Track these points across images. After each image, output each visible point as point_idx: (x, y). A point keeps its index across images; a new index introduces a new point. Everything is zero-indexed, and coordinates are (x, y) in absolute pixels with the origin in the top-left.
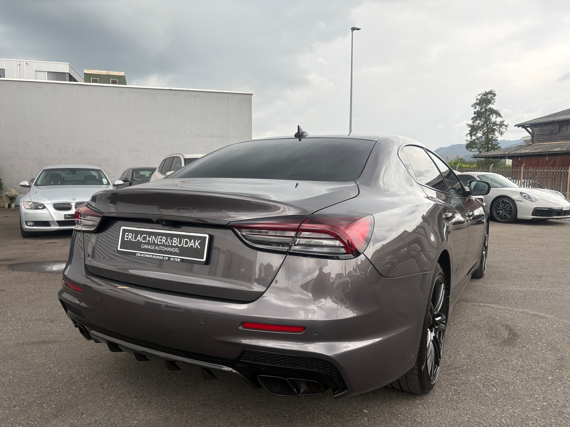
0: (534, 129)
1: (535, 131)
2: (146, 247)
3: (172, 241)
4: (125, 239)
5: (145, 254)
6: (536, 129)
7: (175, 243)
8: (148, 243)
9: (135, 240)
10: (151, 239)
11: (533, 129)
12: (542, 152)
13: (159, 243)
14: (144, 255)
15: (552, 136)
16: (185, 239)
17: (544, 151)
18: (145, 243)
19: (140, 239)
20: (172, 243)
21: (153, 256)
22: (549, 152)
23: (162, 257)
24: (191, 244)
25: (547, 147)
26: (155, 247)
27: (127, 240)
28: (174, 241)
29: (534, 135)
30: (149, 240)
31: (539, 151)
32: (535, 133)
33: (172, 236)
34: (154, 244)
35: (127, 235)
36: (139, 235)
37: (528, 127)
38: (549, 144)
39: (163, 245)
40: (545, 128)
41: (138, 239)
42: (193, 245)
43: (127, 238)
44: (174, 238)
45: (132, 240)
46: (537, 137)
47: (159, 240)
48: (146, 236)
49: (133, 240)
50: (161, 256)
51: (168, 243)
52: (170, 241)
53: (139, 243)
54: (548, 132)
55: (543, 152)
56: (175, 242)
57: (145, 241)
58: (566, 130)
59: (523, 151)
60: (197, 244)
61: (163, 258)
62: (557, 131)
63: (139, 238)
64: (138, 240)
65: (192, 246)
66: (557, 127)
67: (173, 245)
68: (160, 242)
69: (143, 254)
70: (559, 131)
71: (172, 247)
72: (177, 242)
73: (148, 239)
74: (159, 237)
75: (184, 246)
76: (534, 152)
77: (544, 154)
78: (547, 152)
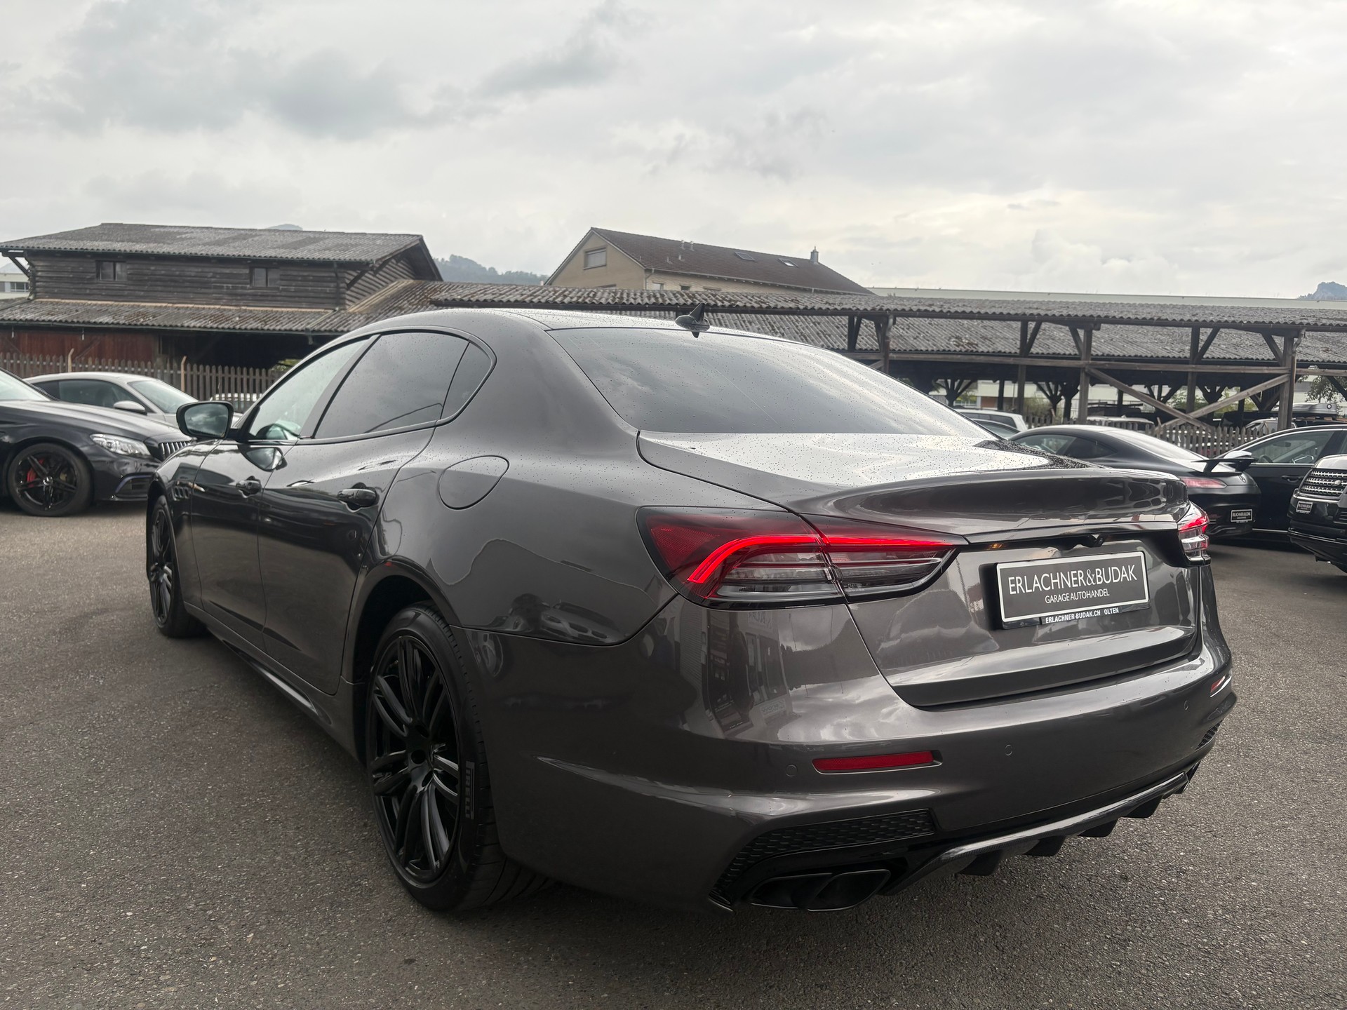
0: (35, 263)
1: (39, 269)
2: (1054, 599)
3: (1095, 576)
4: (1011, 593)
5: (1061, 615)
6: (40, 264)
7: (1100, 580)
8: (1056, 591)
9: (1031, 591)
10: (1058, 581)
11: (33, 262)
12: (70, 321)
13: (1074, 586)
14: (1061, 618)
15: (81, 286)
16: (1113, 568)
17: (75, 320)
18: (1051, 593)
19: (1038, 585)
20: (1095, 581)
21: (1075, 616)
22: (89, 323)
23: (1091, 613)
24: (1123, 576)
25: (77, 311)
26: (1070, 595)
27: (1015, 593)
28: (1097, 576)
29: (37, 279)
30: (1056, 584)
31: (61, 317)
32: (39, 274)
33: (1092, 566)
34: (1067, 590)
35: (1013, 582)
36: (1036, 577)
37: (20, 255)
38: (84, 305)
39: (1083, 588)
40: (62, 264)
41: (1035, 585)
42: (1126, 575)
43: (1014, 589)
44: (1097, 570)
45: (1025, 590)
46: (44, 284)
47: (1073, 579)
48: (1048, 575)
49: (1027, 591)
50: (1089, 611)
51: (1090, 582)
52: (1092, 577)
53: (1039, 594)
54: (71, 276)
55: (73, 322)
56: (1100, 576)
57: (1049, 588)
58: (112, 276)
59: (20, 316)
60: (1130, 572)
61: (1093, 614)
62: (92, 275)
63: (1036, 583)
64: (1037, 588)
65: (1125, 578)
66: (91, 266)
67: (1098, 583)
68: (1076, 582)
69: (1058, 615)
70: (98, 276)
71: (1096, 587)
72: (1102, 575)
73: (1053, 581)
74: (1072, 572)
75: (1114, 581)
76: (50, 321)
77: (76, 328)
78: (84, 322)
